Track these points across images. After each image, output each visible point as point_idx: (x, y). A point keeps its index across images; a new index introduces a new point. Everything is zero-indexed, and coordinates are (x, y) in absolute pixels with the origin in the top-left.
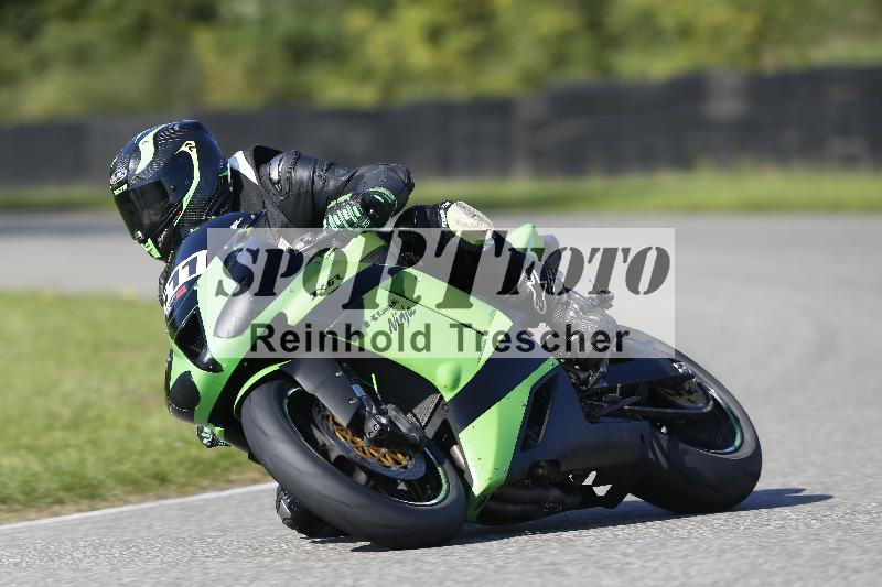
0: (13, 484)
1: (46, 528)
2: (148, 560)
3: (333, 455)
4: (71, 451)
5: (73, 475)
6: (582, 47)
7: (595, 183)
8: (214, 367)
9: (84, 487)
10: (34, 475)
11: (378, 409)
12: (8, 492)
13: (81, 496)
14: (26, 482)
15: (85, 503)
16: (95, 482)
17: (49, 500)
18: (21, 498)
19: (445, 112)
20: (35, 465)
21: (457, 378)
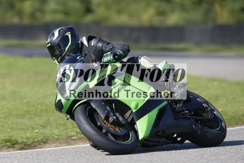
11: (114, 114)
21: (137, 106)
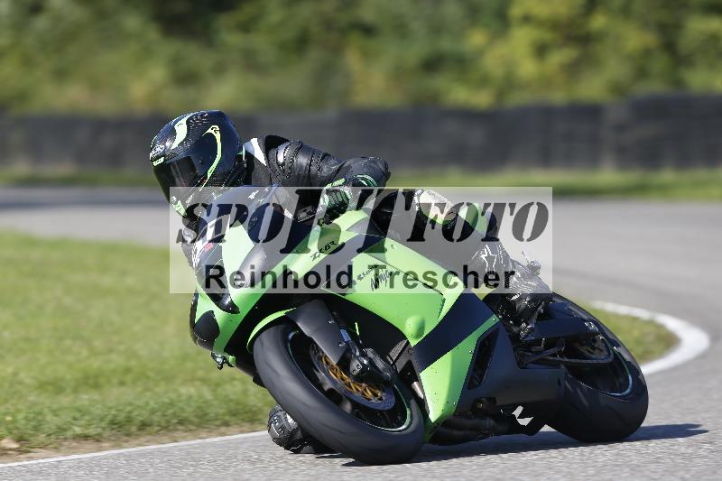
0: (189, 409)
1: (214, 445)
2: (295, 474)
3: (326, 388)
4: (236, 383)
5: (238, 403)
6: (660, 63)
7: (667, 176)
8: (232, 309)
9: (246, 413)
10: (206, 402)
11: (361, 351)
12: (185, 415)
13: (243, 420)
14: (199, 408)
15: (247, 426)
16: (255, 409)
17: (218, 423)
18: (196, 420)
19: (547, 113)
20: (208, 394)
21: (421, 328)
